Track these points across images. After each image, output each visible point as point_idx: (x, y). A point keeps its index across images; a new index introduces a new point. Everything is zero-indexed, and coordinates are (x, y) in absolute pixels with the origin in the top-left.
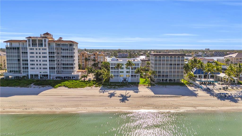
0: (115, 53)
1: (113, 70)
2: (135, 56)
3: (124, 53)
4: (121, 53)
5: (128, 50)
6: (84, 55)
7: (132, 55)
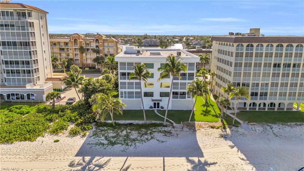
0: (140, 39)
1: (127, 81)
2: (168, 43)
3: (153, 39)
4: (147, 39)
5: (157, 36)
6: (78, 41)
7: (164, 42)
